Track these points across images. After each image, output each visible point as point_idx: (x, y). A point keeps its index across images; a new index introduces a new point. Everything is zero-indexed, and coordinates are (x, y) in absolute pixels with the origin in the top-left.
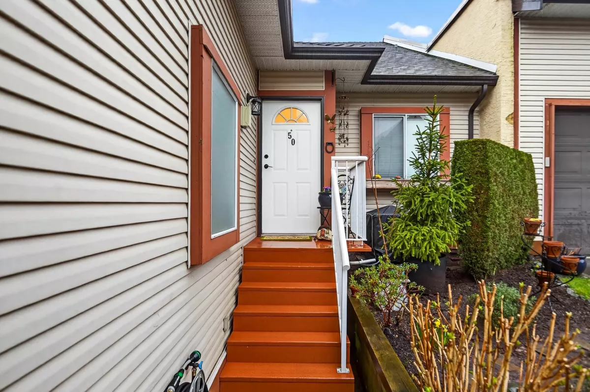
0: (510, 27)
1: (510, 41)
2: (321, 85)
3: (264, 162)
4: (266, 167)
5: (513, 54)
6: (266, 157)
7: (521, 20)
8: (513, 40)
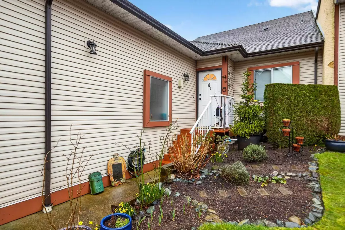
0: (332, 12)
1: (331, 19)
2: (221, 63)
3: (199, 97)
4: (200, 99)
5: (334, 27)
6: (200, 95)
7: (341, 5)
8: (334, 19)
